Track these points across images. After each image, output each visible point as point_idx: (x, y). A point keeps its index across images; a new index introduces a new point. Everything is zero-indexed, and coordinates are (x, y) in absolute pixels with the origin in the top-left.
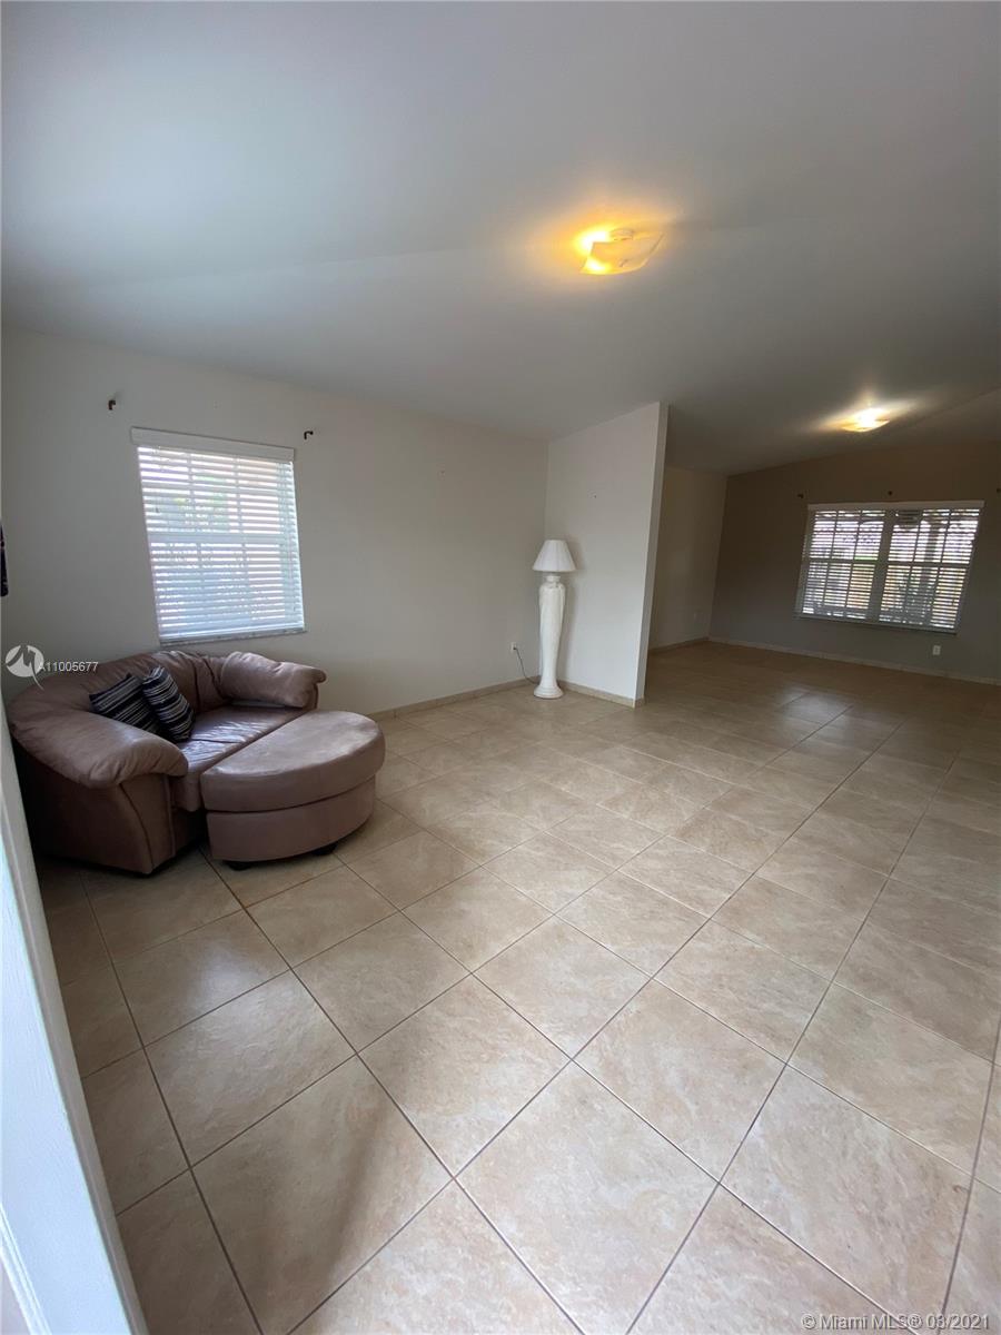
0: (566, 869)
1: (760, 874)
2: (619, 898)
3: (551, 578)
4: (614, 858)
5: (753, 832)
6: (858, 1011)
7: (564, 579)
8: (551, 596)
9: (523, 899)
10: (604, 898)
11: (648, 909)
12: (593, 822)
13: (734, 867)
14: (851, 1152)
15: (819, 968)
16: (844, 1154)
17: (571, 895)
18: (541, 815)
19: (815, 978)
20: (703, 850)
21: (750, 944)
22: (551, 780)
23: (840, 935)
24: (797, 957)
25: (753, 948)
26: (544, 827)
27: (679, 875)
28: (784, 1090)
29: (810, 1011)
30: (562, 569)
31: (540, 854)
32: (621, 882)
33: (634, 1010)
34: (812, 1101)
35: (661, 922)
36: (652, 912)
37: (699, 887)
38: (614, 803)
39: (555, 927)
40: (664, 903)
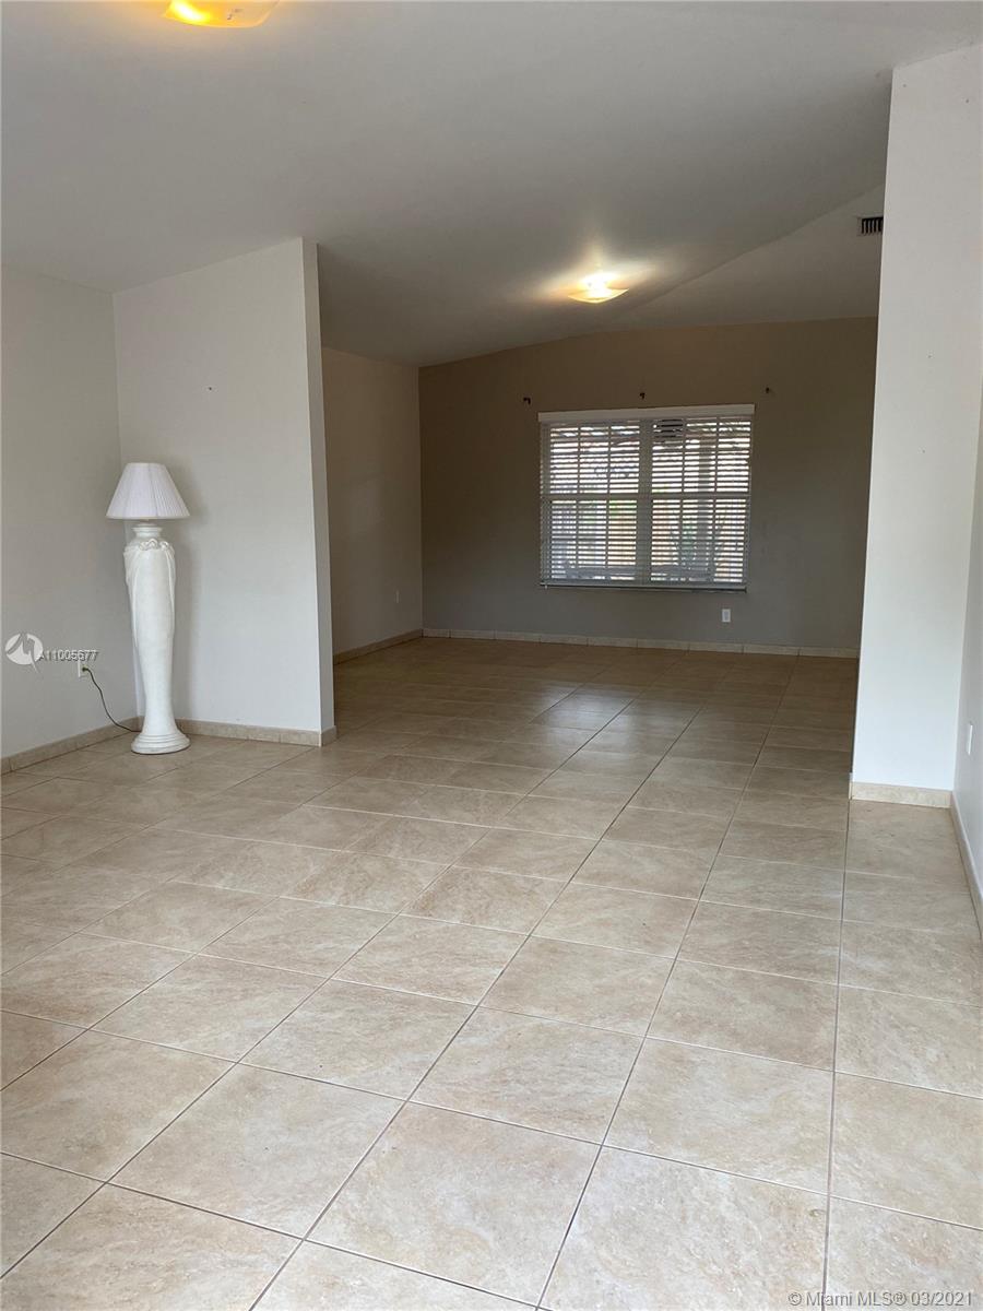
0: (244, 997)
1: (538, 934)
2: (339, 1014)
3: (145, 532)
4: (322, 963)
5: (521, 882)
6: (679, 1060)
7: (169, 530)
8: (147, 565)
9: (177, 1057)
10: (315, 1020)
11: (386, 1017)
12: (278, 922)
13: (500, 934)
14: (690, 1214)
15: (628, 1027)
16: (684, 1218)
17: (261, 1030)
18: (185, 930)
19: (625, 1040)
20: (455, 921)
21: (537, 1021)
22: (194, 878)
23: (649, 982)
24: (599, 1021)
25: (542, 1025)
26: (193, 949)
27: (426, 961)
28: (603, 1175)
29: (621, 1077)
30: (164, 513)
31: (197, 986)
32: (338, 993)
33: (386, 1149)
34: (639, 1175)
35: (409, 1029)
36: (392, 1019)
37: (457, 970)
38: (310, 888)
39: (242, 1079)
40: (409, 1003)
